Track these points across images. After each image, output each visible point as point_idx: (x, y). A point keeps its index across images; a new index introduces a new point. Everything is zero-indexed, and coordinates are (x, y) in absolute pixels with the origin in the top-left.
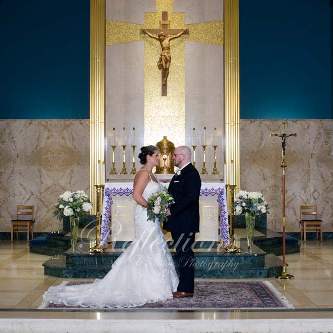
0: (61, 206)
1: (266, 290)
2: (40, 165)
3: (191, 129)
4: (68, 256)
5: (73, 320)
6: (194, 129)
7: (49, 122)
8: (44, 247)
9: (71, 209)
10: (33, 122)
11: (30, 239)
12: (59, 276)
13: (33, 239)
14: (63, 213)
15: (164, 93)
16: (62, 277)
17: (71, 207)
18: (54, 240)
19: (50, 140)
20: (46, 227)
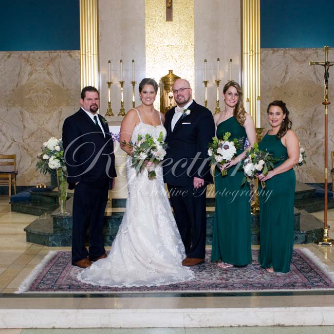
0: (45, 157)
2: (22, 106)
3: (202, 60)
4: (55, 219)
6: (206, 61)
7: (32, 55)
8: (27, 205)
9: (58, 161)
10: (13, 55)
11: (12, 193)
12: (44, 244)
13: (16, 195)
14: (48, 165)
15: (169, 17)
16: (48, 246)
17: (58, 158)
18: (38, 197)
19: (33, 75)
20: (31, 179)
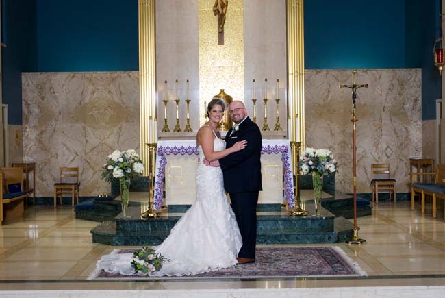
0: (110, 167)
1: (337, 256)
2: (85, 123)
3: (251, 81)
4: (118, 222)
5: (126, 291)
6: (254, 81)
7: (94, 75)
8: (91, 213)
9: (121, 170)
10: (77, 75)
11: (75, 204)
12: (109, 244)
13: (78, 204)
14: (112, 175)
15: (221, 41)
16: (112, 245)
17: (121, 168)
18: (100, 205)
19: (95, 94)
20: (92, 190)
